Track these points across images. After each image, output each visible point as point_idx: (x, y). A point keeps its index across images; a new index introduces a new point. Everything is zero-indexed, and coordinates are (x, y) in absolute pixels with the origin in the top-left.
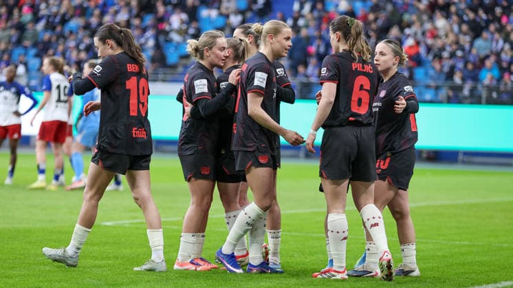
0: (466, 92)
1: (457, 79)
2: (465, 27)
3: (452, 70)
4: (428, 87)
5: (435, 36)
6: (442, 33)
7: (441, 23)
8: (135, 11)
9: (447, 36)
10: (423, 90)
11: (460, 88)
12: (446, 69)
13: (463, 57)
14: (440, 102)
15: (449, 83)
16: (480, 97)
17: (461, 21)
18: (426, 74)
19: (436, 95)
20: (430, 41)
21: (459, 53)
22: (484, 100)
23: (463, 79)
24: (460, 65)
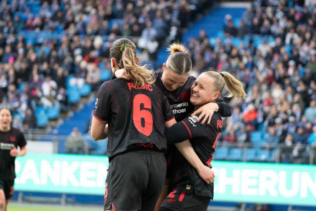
0: (295, 153)
1: (288, 142)
2: (297, 98)
3: (285, 133)
4: (263, 148)
5: (270, 104)
6: (277, 102)
7: (277, 92)
8: (12, 79)
9: (281, 104)
10: (260, 152)
11: (290, 150)
12: (280, 133)
13: (295, 123)
14: (274, 162)
15: (282, 145)
16: (308, 158)
17: (295, 92)
18: (262, 137)
19: (270, 155)
20: (266, 109)
21: (291, 119)
22: (311, 160)
23: (294, 142)
24: (292, 130)
